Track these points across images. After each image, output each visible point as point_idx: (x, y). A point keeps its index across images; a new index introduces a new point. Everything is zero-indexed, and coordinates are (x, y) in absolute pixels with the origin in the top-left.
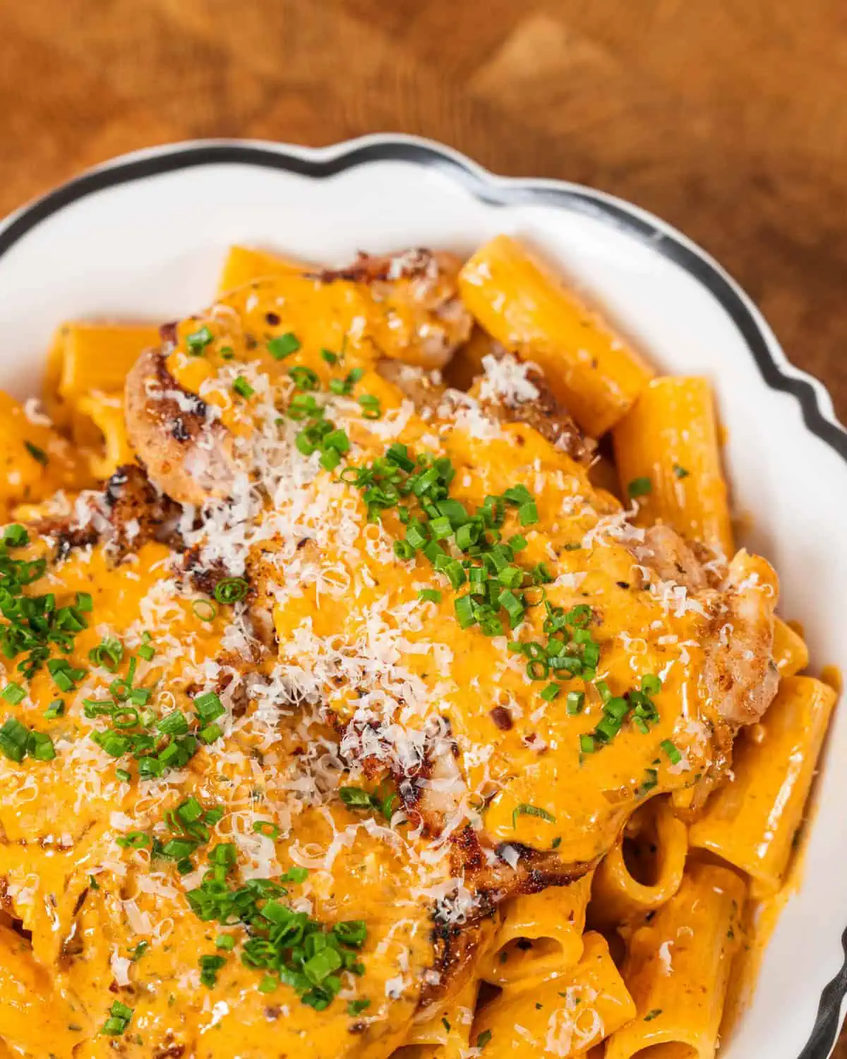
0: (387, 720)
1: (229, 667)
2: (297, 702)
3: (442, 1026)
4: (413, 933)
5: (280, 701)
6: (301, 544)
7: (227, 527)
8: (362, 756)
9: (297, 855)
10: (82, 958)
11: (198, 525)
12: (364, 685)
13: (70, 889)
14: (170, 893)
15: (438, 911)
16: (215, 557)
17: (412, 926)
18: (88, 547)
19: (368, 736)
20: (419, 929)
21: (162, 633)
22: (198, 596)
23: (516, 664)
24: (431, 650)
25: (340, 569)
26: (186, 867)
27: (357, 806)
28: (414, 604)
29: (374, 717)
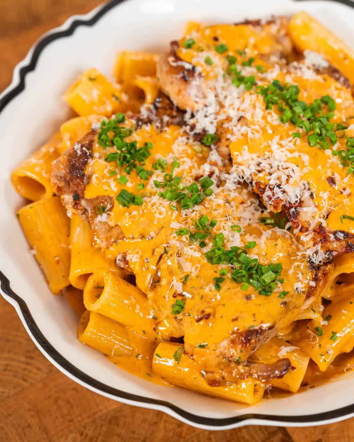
0: (283, 183)
1: (214, 167)
2: (242, 181)
3: (312, 311)
4: (302, 267)
5: (236, 180)
6: (239, 120)
7: (206, 116)
8: (273, 199)
9: (249, 239)
10: (160, 285)
11: (193, 116)
12: (272, 171)
13: (155, 253)
14: (197, 255)
15: (311, 259)
16: (202, 127)
17: (301, 265)
18: (149, 124)
19: (276, 190)
20: (304, 266)
21: (182, 157)
22: (196, 143)
23: (335, 160)
24: (300, 156)
25: (257, 127)
26: (203, 245)
27: (268, 224)
28: (290, 139)
29: (278, 182)
